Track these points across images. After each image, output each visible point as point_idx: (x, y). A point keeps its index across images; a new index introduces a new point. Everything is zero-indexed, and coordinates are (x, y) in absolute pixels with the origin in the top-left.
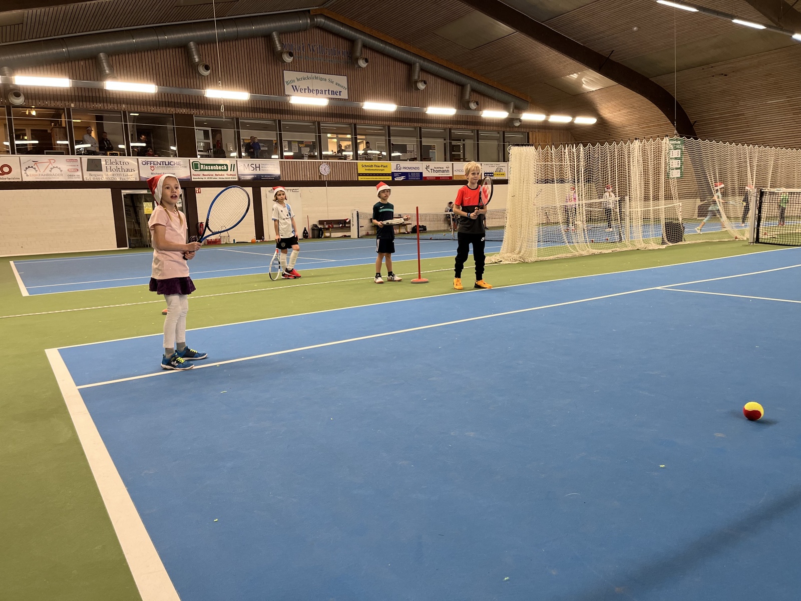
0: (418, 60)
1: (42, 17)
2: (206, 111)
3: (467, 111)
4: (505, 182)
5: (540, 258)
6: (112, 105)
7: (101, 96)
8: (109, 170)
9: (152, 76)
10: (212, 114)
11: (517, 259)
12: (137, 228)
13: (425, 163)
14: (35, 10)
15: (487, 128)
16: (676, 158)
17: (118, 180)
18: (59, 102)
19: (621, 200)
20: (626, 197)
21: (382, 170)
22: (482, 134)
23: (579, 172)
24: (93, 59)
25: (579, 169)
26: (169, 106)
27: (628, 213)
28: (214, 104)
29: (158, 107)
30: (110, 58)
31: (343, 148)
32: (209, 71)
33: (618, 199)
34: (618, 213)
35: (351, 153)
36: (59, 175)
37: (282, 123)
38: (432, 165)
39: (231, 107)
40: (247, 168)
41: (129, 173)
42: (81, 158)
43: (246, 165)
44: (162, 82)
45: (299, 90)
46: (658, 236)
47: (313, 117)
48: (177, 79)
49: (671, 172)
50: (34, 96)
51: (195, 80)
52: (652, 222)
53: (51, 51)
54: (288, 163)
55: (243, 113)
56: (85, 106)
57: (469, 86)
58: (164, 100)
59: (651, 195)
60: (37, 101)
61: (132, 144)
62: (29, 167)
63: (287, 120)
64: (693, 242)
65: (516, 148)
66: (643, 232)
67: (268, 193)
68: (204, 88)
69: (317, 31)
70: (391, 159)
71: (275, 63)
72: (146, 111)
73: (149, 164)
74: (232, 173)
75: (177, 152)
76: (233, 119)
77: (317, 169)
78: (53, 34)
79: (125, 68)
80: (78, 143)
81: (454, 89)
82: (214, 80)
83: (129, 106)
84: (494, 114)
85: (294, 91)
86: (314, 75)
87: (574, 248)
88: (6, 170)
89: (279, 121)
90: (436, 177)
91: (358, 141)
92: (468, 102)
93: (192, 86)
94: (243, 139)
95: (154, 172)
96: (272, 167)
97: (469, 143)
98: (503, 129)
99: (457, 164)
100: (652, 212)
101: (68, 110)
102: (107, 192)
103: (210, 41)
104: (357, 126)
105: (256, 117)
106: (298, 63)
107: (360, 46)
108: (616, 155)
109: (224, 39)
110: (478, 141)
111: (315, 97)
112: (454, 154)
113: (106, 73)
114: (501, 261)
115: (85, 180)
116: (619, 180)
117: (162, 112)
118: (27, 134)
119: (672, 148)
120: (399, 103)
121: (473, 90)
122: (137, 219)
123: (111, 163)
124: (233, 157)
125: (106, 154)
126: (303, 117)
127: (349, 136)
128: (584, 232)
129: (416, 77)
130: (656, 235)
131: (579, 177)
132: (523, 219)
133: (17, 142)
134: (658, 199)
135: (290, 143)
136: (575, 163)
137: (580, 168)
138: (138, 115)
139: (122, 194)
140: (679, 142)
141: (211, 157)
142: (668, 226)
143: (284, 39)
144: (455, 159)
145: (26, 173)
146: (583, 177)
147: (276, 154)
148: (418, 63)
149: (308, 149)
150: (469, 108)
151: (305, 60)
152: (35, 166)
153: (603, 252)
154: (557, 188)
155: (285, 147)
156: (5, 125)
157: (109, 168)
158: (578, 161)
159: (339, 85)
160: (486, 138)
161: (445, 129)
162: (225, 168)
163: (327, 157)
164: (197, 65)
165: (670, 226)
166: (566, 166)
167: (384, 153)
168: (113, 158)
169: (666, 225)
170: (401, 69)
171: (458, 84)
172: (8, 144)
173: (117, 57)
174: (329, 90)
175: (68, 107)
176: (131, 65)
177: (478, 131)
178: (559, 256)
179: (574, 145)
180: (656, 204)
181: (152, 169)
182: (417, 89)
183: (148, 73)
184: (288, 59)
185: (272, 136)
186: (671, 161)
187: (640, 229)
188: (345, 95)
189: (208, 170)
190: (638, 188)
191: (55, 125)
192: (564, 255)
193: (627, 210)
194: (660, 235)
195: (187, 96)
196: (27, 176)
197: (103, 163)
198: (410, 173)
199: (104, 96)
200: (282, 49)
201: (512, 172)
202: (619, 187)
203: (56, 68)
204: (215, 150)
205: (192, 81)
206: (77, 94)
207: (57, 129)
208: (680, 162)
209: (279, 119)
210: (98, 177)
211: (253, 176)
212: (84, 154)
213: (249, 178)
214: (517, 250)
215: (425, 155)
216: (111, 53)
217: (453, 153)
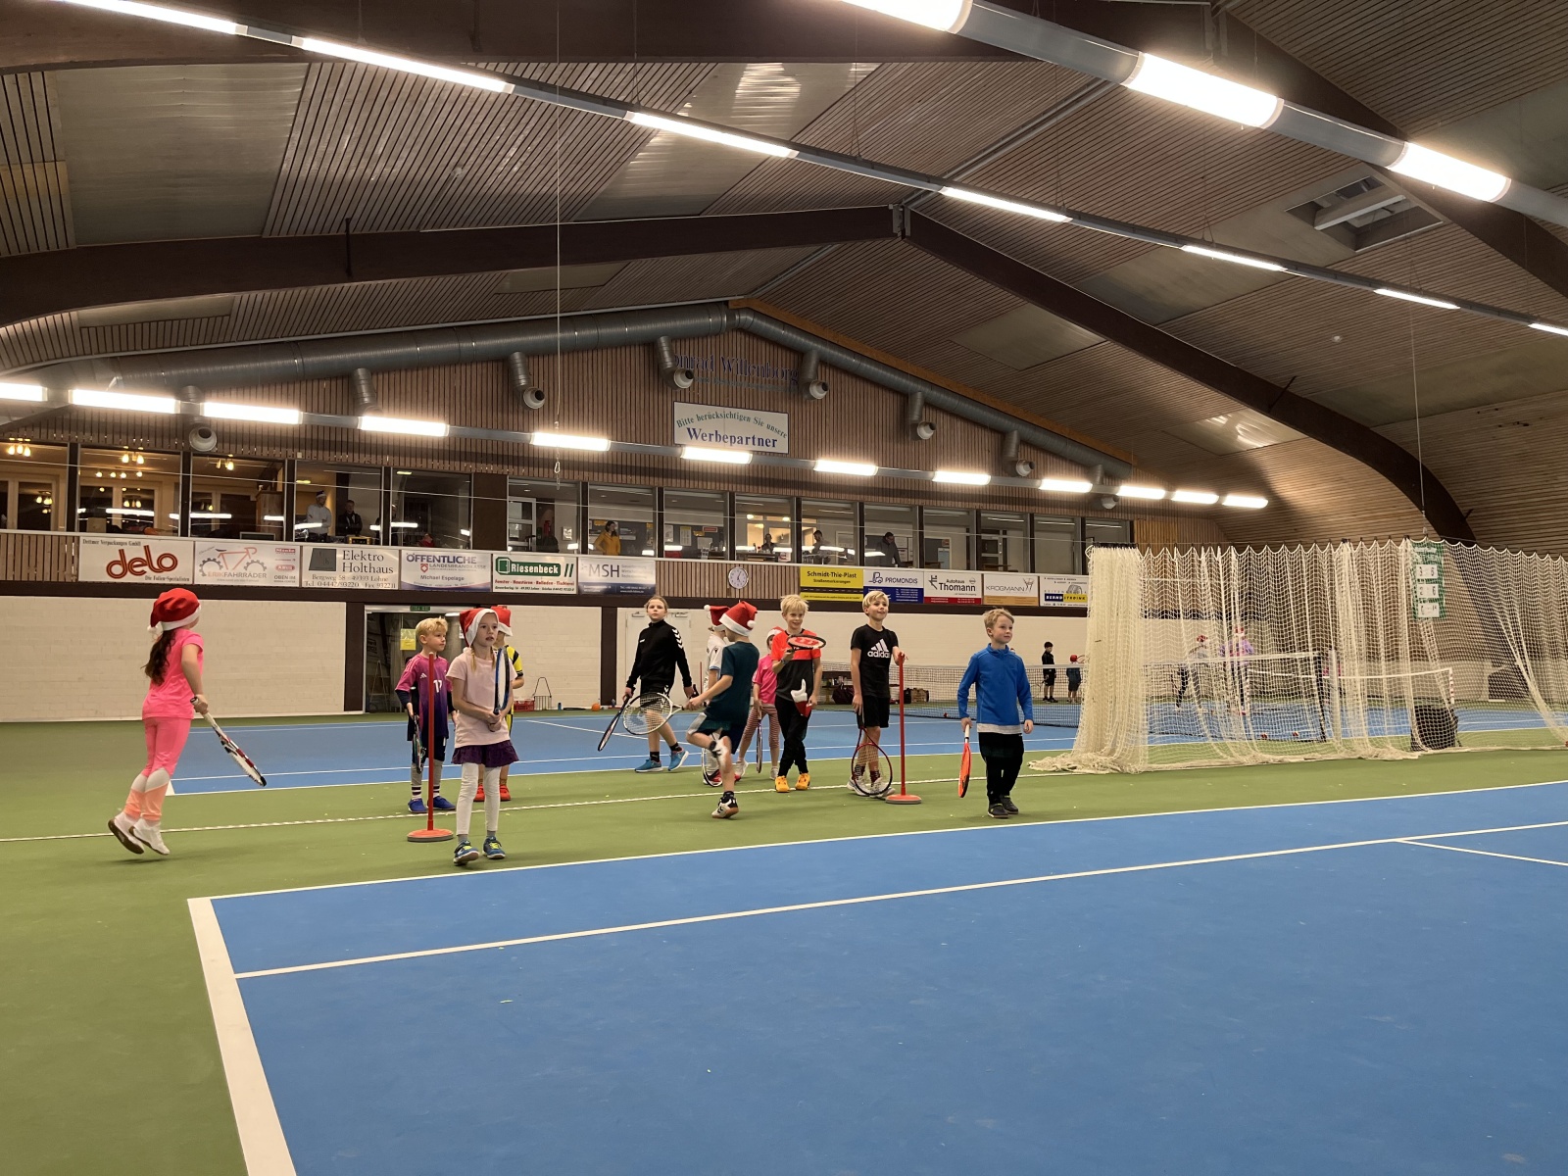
0: (920, 387)
1: (264, 306)
2: (531, 469)
3: (1011, 478)
4: (1082, 612)
5: (1154, 766)
6: (368, 456)
7: (351, 440)
8: (347, 569)
9: (442, 409)
10: (541, 474)
11: (1109, 765)
12: (384, 675)
13: (929, 572)
14: (253, 294)
15: (1050, 511)
16: (1429, 581)
17: (362, 586)
18: (278, 449)
19: (1319, 658)
20: (1329, 653)
21: (845, 582)
22: (1040, 521)
23: (1230, 600)
24: (345, 378)
25: (1230, 595)
26: (466, 460)
27: (1336, 684)
28: (546, 456)
29: (447, 462)
30: (375, 377)
31: (773, 541)
32: (542, 403)
33: (1311, 654)
34: (1315, 684)
35: (789, 550)
36: (259, 575)
37: (665, 492)
38: (942, 575)
39: (574, 464)
40: (595, 572)
41: (382, 576)
42: (301, 547)
43: (595, 566)
44: (458, 421)
45: (700, 437)
46: (1401, 733)
47: (722, 485)
48: (484, 413)
49: (1419, 607)
50: (233, 437)
51: (515, 416)
52: (1387, 704)
53: (273, 363)
54: (671, 565)
55: (596, 474)
56: (320, 458)
57: (1015, 432)
58: (458, 449)
59: (1382, 650)
60: (239, 446)
61: (393, 525)
62: (209, 560)
63: (674, 489)
64: (1479, 749)
65: (1103, 549)
66: (1369, 724)
67: (630, 618)
68: (531, 430)
69: (739, 336)
70: (863, 562)
71: (660, 389)
72: (424, 466)
73: (419, 561)
74: (567, 579)
75: (471, 540)
76: (576, 483)
77: (725, 578)
78: (279, 335)
79: (397, 395)
80: (302, 519)
81: (987, 439)
82: (549, 417)
83: (397, 458)
84: (1063, 485)
85: (691, 437)
86: (728, 410)
87: (1225, 749)
88: (167, 563)
89: (661, 490)
90: (949, 598)
91: (803, 528)
92: (1014, 463)
93: (511, 427)
94: (593, 521)
95: (427, 574)
96: (642, 571)
97: (1015, 538)
98: (1082, 514)
99: (989, 575)
100: (1385, 684)
101: (292, 463)
102: (340, 609)
103: (548, 351)
104: (803, 502)
105: (620, 481)
106: (700, 391)
107: (814, 361)
108: (1304, 570)
109: (571, 350)
110: (1032, 535)
111: (729, 449)
112: (984, 557)
113: (363, 401)
114: (1075, 768)
115: (304, 585)
116: (1313, 618)
117: (452, 469)
118: (214, 501)
119: (1420, 561)
120: (882, 463)
121: (1024, 442)
122: (386, 658)
123: (353, 557)
124: (572, 552)
125: (346, 542)
126: (705, 483)
127: (786, 519)
128: (1244, 718)
129: (916, 417)
130: (1398, 730)
131: (1230, 609)
132: (1117, 686)
133: (193, 515)
134: (1398, 658)
135: (677, 528)
136: (1222, 582)
137: (1232, 591)
138: (409, 473)
139: (366, 613)
140: (1434, 550)
141: (531, 551)
142: (1422, 714)
143: (679, 349)
144: (987, 566)
145: (201, 571)
146: (1237, 610)
147: (649, 548)
148: (920, 392)
149: (710, 541)
150: (1016, 475)
151: (713, 385)
152: (220, 559)
153: (1286, 760)
154: (1186, 628)
155: (667, 535)
156: (177, 485)
157: (347, 565)
158: (1227, 576)
159: (772, 429)
160: (1048, 529)
161: (968, 511)
162: (556, 571)
163: (744, 555)
164: (523, 390)
165: (1426, 714)
166: (1203, 588)
167: (851, 552)
168: (358, 549)
169: (1416, 711)
170: (888, 404)
171: (994, 430)
172: (177, 517)
173: (386, 376)
174: (753, 438)
175: (291, 458)
176: (409, 389)
177: (1032, 516)
178: (1195, 763)
179: (1219, 549)
180: (1394, 668)
181: (424, 568)
182: (917, 438)
183: (436, 403)
184: (683, 383)
185: (645, 516)
186: (1419, 586)
187: (1362, 715)
188: (782, 446)
189: (524, 574)
190: (1353, 636)
191: (264, 488)
192: (1204, 763)
193: (1333, 678)
194: (1405, 731)
195: (500, 444)
196: (204, 575)
197: (339, 555)
198: (900, 588)
199: (357, 440)
200: (675, 365)
201: (1094, 595)
202: (1314, 632)
203: (279, 392)
204: (539, 537)
205: (511, 417)
206: (309, 436)
207: (268, 495)
208: (1437, 589)
209: (661, 485)
210: (327, 581)
211: (605, 587)
212: (308, 540)
213: (597, 589)
214: (1108, 747)
215: (929, 557)
216: (376, 370)
217: (983, 555)
